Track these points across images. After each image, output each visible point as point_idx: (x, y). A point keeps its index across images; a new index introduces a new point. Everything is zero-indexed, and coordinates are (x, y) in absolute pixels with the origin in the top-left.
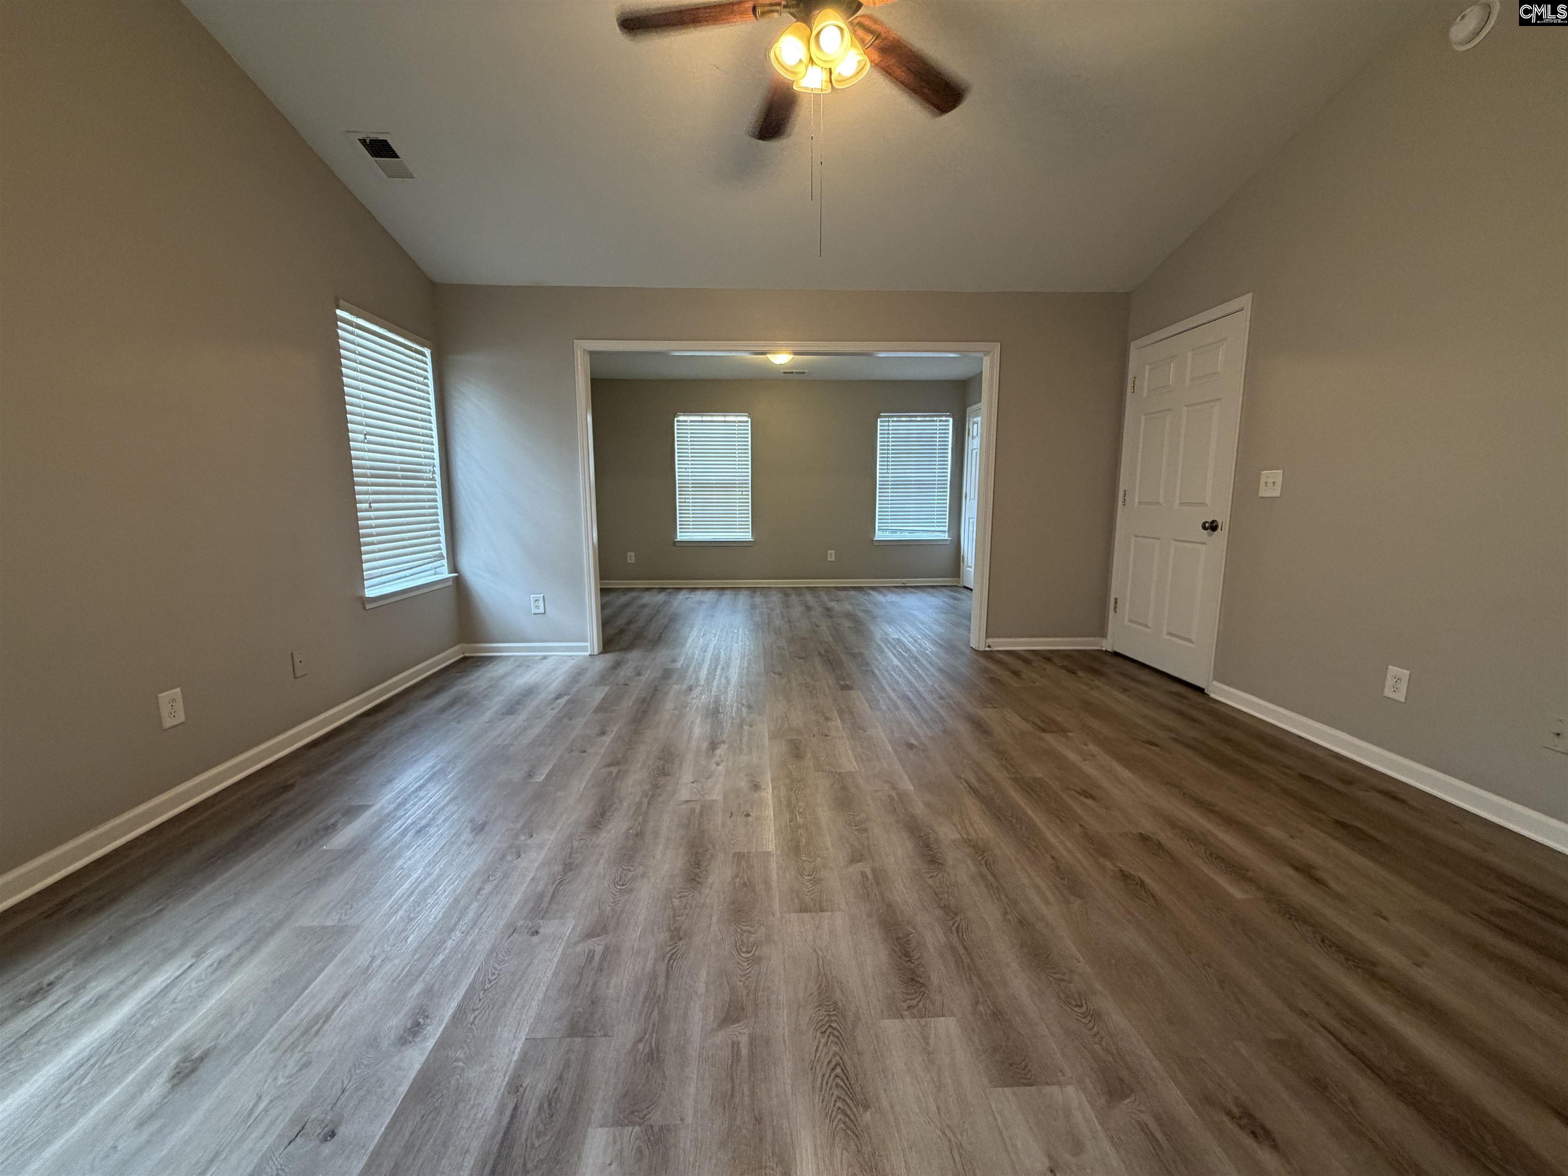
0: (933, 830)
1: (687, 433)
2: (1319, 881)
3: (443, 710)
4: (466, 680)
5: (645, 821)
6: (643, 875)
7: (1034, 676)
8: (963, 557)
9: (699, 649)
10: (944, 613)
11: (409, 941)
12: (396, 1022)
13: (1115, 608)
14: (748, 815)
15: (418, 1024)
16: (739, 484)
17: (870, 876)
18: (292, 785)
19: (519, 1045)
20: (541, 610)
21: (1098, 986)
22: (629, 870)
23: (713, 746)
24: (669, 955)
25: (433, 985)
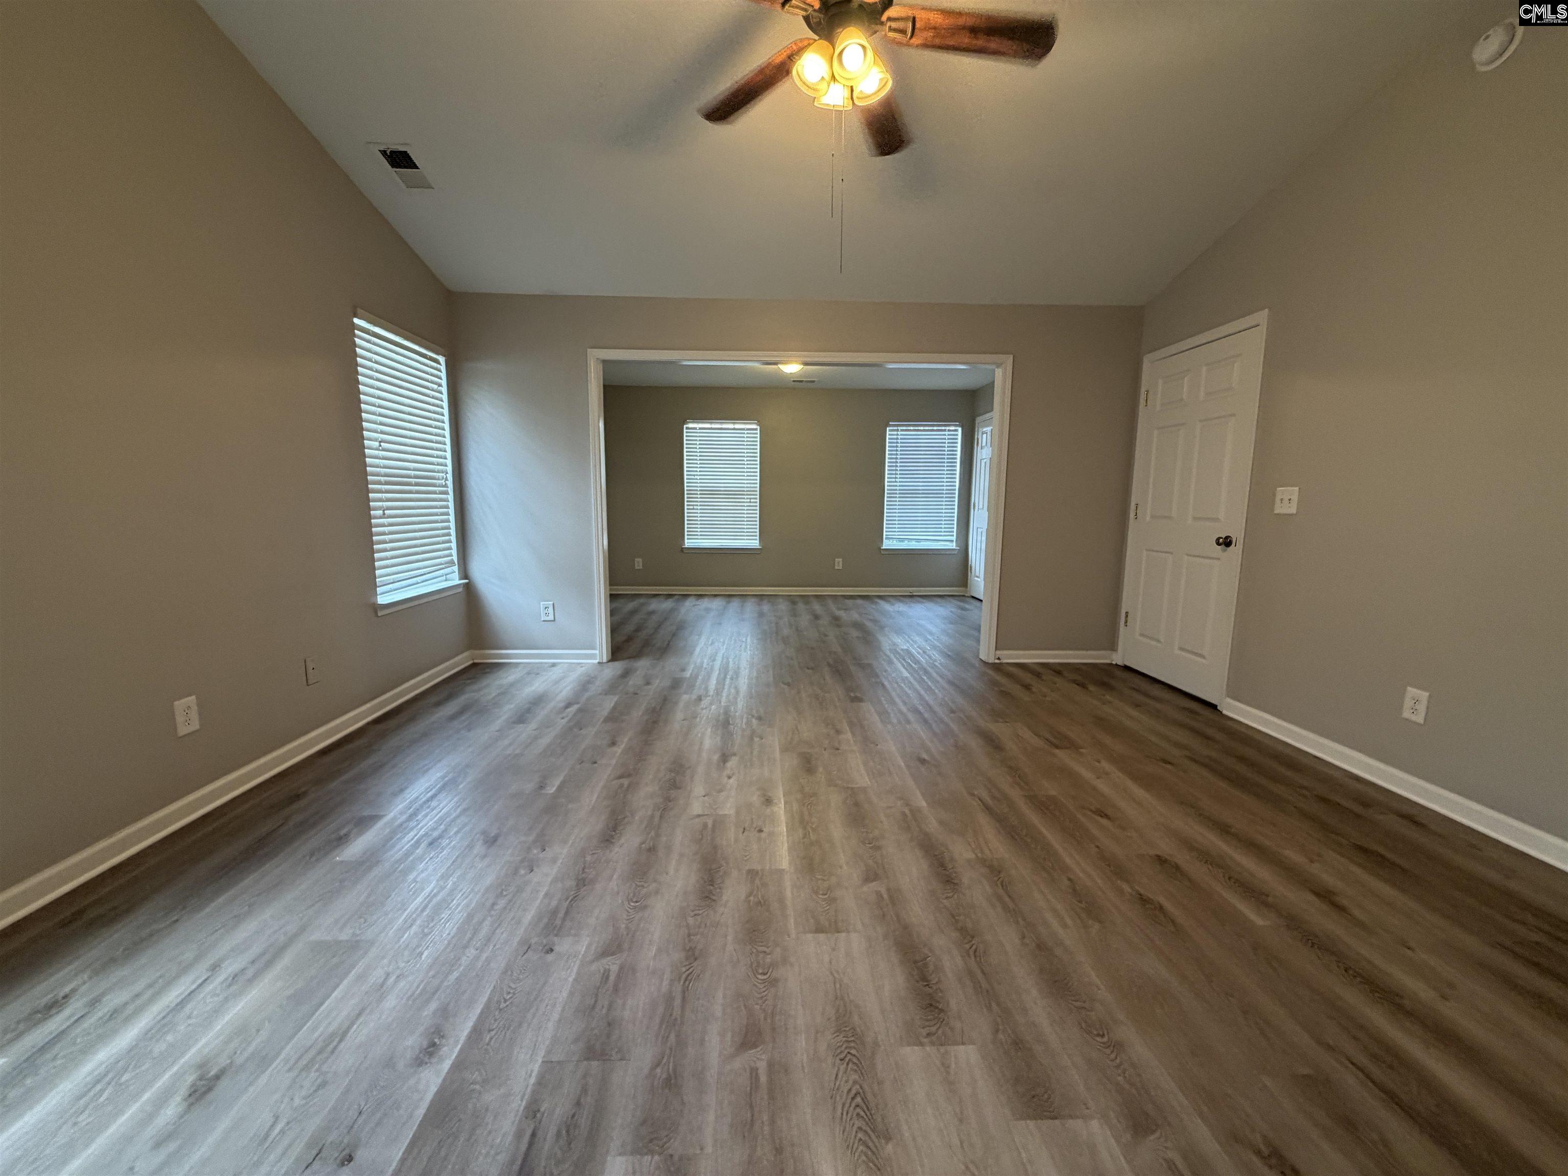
0: (947, 849)
1: (696, 440)
2: (1340, 908)
3: (452, 718)
4: (475, 687)
5: (658, 835)
6: (657, 892)
7: (1045, 690)
8: (971, 567)
9: (707, 657)
10: (951, 623)
11: (424, 957)
12: (413, 1041)
13: (1126, 622)
14: (761, 831)
15: (434, 1044)
16: (747, 491)
17: (885, 896)
18: (305, 793)
19: (536, 1067)
20: (551, 617)
21: (1121, 1016)
22: (643, 886)
23: (724, 758)
24: (684, 976)
25: (448, 1004)
